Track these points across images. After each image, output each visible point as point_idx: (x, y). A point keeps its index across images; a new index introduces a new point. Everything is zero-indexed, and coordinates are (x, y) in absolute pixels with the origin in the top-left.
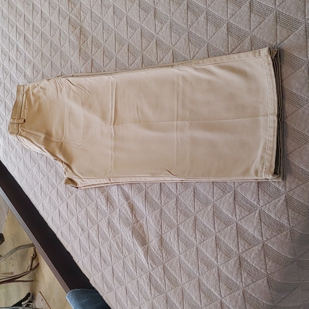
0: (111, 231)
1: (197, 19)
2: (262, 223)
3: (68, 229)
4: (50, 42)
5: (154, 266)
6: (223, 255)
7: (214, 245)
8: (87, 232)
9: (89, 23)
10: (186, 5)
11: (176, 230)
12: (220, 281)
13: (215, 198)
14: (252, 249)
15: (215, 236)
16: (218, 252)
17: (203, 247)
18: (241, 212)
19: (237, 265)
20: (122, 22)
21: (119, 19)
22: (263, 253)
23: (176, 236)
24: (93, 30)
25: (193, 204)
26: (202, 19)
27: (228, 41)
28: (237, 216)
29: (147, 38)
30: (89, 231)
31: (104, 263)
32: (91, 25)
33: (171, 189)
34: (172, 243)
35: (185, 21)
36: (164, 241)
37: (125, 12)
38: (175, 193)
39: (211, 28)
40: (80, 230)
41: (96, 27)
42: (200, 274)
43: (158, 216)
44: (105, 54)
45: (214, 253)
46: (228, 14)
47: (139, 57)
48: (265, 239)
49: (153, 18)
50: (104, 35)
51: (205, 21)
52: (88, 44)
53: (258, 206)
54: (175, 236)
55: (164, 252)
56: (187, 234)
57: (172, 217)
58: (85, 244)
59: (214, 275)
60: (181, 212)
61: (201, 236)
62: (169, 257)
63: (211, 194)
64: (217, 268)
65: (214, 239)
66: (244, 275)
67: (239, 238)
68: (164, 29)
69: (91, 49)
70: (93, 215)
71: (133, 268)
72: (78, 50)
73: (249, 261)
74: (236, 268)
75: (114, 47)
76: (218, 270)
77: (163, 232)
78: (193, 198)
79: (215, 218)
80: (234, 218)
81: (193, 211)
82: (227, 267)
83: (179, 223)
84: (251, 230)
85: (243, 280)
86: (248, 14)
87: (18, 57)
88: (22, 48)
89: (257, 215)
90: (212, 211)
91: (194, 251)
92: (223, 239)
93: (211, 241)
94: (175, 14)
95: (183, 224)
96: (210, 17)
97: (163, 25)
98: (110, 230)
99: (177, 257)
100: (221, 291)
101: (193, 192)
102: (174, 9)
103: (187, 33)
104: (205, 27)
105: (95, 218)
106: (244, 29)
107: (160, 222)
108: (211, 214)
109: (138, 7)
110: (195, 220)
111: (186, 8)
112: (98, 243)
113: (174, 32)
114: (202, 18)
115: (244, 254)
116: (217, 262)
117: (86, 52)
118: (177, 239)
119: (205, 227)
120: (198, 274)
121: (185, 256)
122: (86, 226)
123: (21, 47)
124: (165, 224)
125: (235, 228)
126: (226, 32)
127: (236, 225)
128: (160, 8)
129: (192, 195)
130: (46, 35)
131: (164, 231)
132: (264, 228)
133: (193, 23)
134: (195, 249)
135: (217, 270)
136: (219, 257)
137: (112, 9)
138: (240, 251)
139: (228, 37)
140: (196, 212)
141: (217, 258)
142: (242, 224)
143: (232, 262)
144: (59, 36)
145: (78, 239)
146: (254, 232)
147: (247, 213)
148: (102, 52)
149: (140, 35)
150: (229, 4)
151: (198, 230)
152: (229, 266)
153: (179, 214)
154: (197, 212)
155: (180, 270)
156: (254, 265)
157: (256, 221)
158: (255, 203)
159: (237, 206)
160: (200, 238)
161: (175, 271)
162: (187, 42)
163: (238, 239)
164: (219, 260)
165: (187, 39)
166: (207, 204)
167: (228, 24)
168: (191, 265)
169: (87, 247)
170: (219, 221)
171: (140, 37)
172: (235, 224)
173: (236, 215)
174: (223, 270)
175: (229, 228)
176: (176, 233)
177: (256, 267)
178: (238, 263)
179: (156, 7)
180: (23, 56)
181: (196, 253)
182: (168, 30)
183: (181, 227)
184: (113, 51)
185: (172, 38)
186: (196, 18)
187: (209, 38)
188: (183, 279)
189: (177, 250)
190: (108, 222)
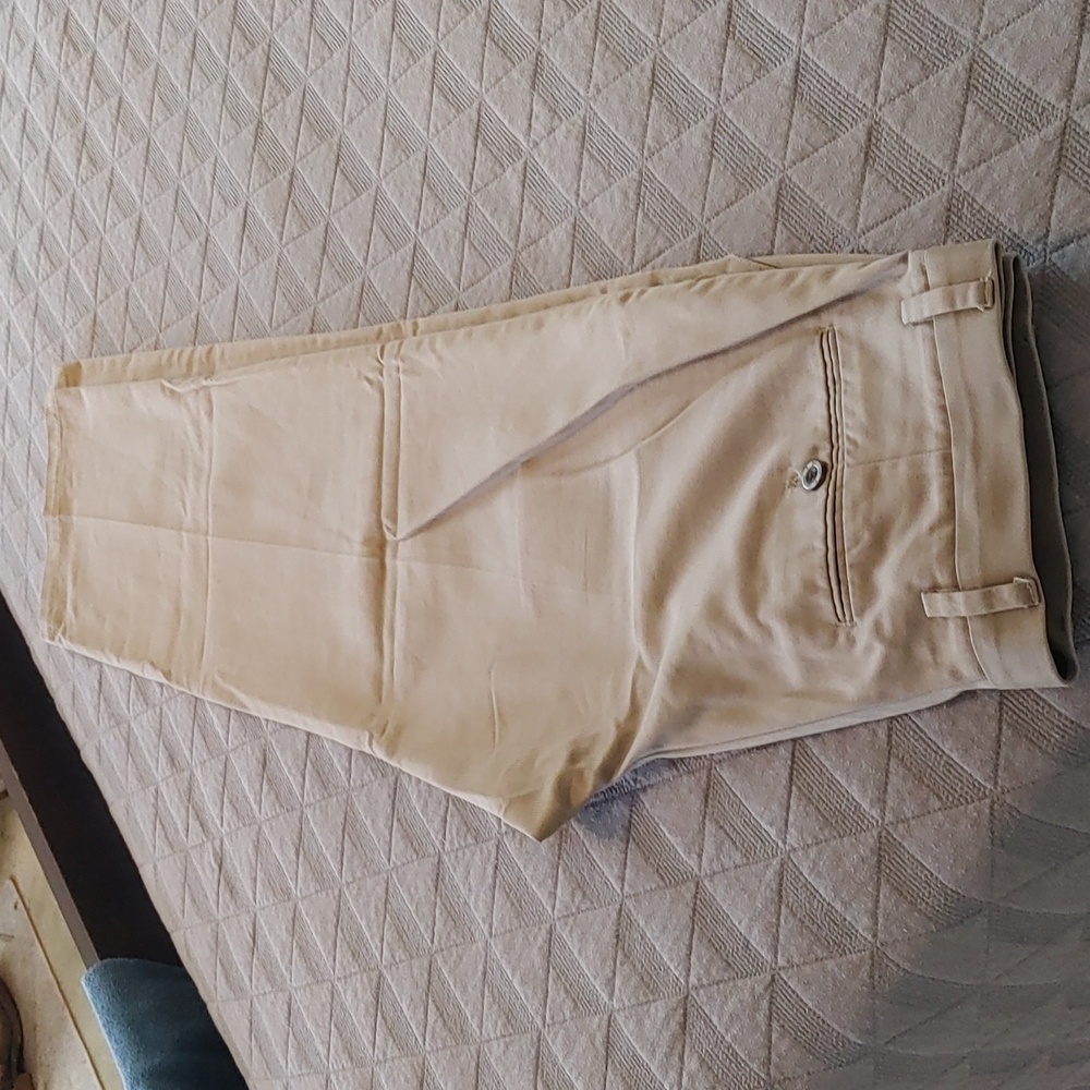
0: (269, 793)
1: (679, 132)
2: (783, 907)
3: (124, 744)
4: (153, 67)
5: (400, 954)
6: (634, 980)
7: (608, 936)
8: (187, 774)
9: (300, 40)
10: (649, 73)
11: (494, 851)
12: (610, 1061)
14: (731, 984)
15: (617, 907)
16: (618, 963)
17: (571, 932)
18: (719, 848)
19: (674, 1026)
20: (416, 69)
21: (406, 53)
22: (765, 1004)
23: (490, 871)
24: (311, 65)
26: (697, 141)
28: (704, 858)
29: (495, 150)
30: (192, 775)
31: (228, 896)
32: (305, 45)
34: (470, 890)
35: (636, 129)
36: (447, 878)
37: (432, 33)
40: (163, 759)
41: (323, 60)
42: (548, 1020)
44: (342, 163)
45: (604, 961)
46: (789, 149)
47: (457, 211)
48: (781, 962)
49: (525, 84)
50: (349, 97)
51: (706, 148)
52: (288, 112)
53: (780, 844)
54: (485, 869)
55: (441, 914)
56: (527, 874)
58: (173, 813)
59: (592, 1039)
61: (573, 895)
62: (453, 936)
64: (606, 1017)
65: (614, 915)
66: (692, 1064)
67: (695, 936)
68: (559, 134)
69: (295, 134)
70: (216, 720)
71: (324, 942)
72: (252, 128)
73: (715, 1020)
74: (666, 1035)
75: (375, 150)
76: (609, 1026)
77: (447, 844)
79: (632, 845)
80: (692, 862)
82: (640, 1022)
83: (503, 829)
84: (740, 920)
85: (685, 1079)
86: (857, 168)
87: (33, 90)
88: (53, 61)
89: (770, 874)
90: (624, 821)
91: (540, 940)
92: (642, 923)
93: (601, 921)
94: (604, 92)
95: (517, 835)
96: (723, 140)
97: (557, 121)
98: (265, 787)
99: (480, 945)
102: (606, 73)
103: (634, 174)
104: (702, 169)
105: (221, 732)
106: (835, 219)
107: (443, 808)
108: (619, 830)
109: (480, 31)
110: (563, 832)
111: (646, 84)
112: (218, 822)
113: (592, 156)
114: (695, 137)
116: (611, 996)
117: (275, 142)
118: (490, 880)
119: (593, 866)
120: (538, 1021)
121: (508, 949)
122: (187, 753)
123: (48, 56)
124: (457, 819)
125: (689, 896)
126: (771, 210)
127: (693, 887)
128: (555, 57)
130: (143, 41)
131: (452, 842)
132: (787, 925)
133: (661, 145)
134: (544, 932)
135: (605, 1023)
136: (618, 982)
137: (390, 13)
138: (693, 980)
139: (775, 228)
141: (610, 983)
142: (717, 890)
143: (659, 1010)
144: (187, 54)
145: (152, 789)
146: (750, 928)
147: (738, 858)
148: (333, 157)
149: (473, 132)
150: (797, 113)
151: (564, 871)
152: (647, 1022)
155: (483, 991)
156: (728, 1038)
157: (764, 893)
158: (773, 833)
159: (710, 827)
160: (567, 898)
161: (465, 989)
162: (632, 206)
163: (691, 937)
164: (617, 991)
165: (631, 194)
167: (781, 181)
168: (523, 983)
169: (179, 823)
170: (640, 860)
171: (469, 139)
172: (691, 884)
173: (700, 856)
174: (626, 1027)
175: (670, 892)
176: (492, 859)
177: (736, 1047)
178: (678, 1017)
179: (544, 48)
180: (50, 90)
181: (546, 947)
182: (573, 144)
183: (510, 845)
184: (370, 163)
185: (583, 174)
186: (674, 130)
187: (707, 213)
188: (488, 1024)
189: (483, 920)
190: (261, 759)
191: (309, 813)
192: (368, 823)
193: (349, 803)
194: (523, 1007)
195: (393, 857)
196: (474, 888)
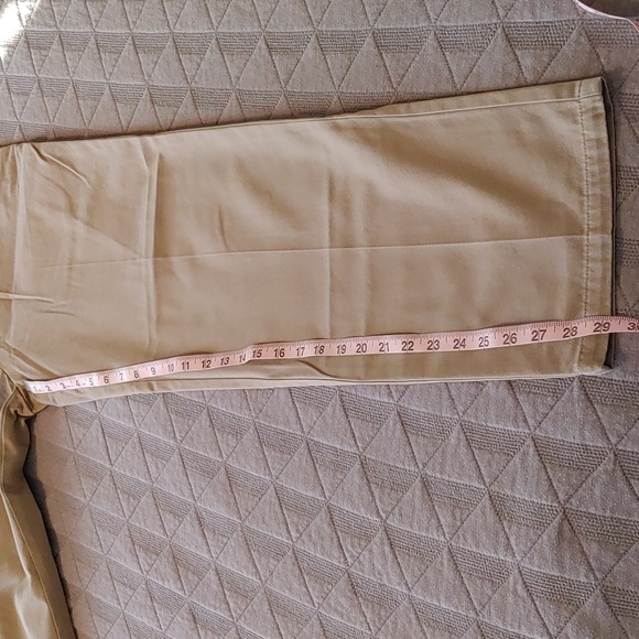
0: (206, 634)
1: (298, 60)
2: (596, 406)
6: (523, 531)
7: (491, 518)
10: (264, 47)
11: (384, 536)
12: (534, 598)
13: (460, 408)
14: (590, 479)
15: (487, 496)
16: (507, 530)
17: (464, 539)
18: (534, 405)
19: (567, 536)
22: (619, 473)
23: (387, 549)
25: (408, 450)
26: (311, 55)
27: (385, 66)
28: (528, 420)
33: (339, 447)
34: (379, 574)
35: (271, 78)
36: (359, 581)
38: (354, 450)
39: (336, 60)
42: (478, 609)
43: (325, 526)
45: (497, 537)
46: (369, 15)
48: (613, 441)
51: (319, 53)
54: (384, 552)
55: (367, 607)
56: (415, 530)
57: (362, 512)
59: (515, 592)
60: (382, 487)
61: (454, 515)
62: (383, 613)
63: (446, 403)
64: (516, 571)
65: (488, 504)
66: (592, 550)
67: (549, 470)
70: (145, 620)
73: (592, 510)
74: (564, 545)
76: (522, 575)
77: (349, 560)
78: (403, 437)
79: (476, 452)
80: (522, 429)
81: (412, 469)
82: (542, 555)
83: (383, 515)
84: (573, 437)
85: (593, 563)
89: (576, 392)
90: (463, 442)
91: (445, 562)
92: (509, 493)
93: (482, 514)
94: (242, 76)
95: (396, 510)
96: (327, 43)
97: (219, 113)
99: (405, 602)
100: (547, 622)
101: (399, 426)
102: (238, 67)
103: (281, 99)
104: (322, 65)
106: (415, 27)
107: (335, 540)
108: (463, 450)
109: (149, 107)
110: (425, 484)
111: (265, 52)
115: (573, 501)
118: (390, 556)
119: (457, 486)
121: (426, 588)
124: (349, 538)
125: (532, 450)
126: (375, 51)
127: (531, 443)
128: (202, 84)
129: (398, 433)
131: (352, 556)
132: (604, 413)
133: (291, 74)
134: (445, 556)
135: (517, 576)
136: (513, 542)
138: (562, 497)
139: (382, 58)
140: (421, 467)
141: (508, 546)
142: (550, 431)
143: (550, 534)
146: (582, 436)
147: (549, 401)
151: (440, 507)
152: (546, 549)
153: (376, 494)
154: (425, 465)
155: (422, 630)
156: (607, 514)
157: (578, 409)
159: (522, 398)
160: (450, 519)
163: (547, 473)
164: (514, 547)
166: (444, 432)
167: (373, 33)
168: (448, 599)
170: (488, 456)
172: (529, 441)
173: (525, 421)
174: (534, 566)
175: (517, 459)
176: (386, 542)
177: (616, 515)
178: (566, 529)
179: (193, 85)
181: (451, 564)
183: (393, 522)
186: (294, 60)
187: (337, 83)
189: (399, 584)
190: (191, 618)
191: (241, 623)
192: (287, 594)
193: (268, 593)
194: (455, 614)
195: (315, 600)
196: (383, 571)
